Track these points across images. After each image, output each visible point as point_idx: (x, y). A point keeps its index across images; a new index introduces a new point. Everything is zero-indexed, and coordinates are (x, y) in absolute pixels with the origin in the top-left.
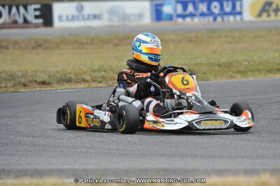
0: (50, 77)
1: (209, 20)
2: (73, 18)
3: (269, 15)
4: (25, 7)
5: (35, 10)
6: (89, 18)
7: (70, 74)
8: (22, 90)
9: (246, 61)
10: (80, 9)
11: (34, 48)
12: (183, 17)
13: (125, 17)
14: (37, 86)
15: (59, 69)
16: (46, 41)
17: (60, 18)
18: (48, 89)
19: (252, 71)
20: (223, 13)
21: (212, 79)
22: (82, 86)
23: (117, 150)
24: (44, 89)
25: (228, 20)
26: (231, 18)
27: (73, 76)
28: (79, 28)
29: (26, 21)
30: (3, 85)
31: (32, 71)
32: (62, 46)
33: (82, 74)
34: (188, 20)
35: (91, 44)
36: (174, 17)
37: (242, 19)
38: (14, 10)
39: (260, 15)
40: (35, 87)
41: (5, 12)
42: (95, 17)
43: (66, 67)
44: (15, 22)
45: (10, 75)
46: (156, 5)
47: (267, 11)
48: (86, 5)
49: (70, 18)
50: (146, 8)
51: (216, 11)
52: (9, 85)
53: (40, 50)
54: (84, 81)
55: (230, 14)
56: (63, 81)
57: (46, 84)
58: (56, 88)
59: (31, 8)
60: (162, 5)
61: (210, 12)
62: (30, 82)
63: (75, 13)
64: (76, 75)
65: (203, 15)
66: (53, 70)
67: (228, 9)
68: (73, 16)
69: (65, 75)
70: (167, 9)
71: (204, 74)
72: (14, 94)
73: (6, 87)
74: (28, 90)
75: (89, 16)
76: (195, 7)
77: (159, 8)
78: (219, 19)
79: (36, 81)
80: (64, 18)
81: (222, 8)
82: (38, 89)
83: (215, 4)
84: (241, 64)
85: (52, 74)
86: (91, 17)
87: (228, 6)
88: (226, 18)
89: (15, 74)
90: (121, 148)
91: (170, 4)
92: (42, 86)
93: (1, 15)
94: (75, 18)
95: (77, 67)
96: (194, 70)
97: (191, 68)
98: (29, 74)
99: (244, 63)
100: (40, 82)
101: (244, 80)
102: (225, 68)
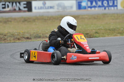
0: (30, 35)
1: (102, 9)
2: (41, 8)
4: (19, 3)
5: (24, 4)
7: (40, 34)
8: (18, 41)
9: (122, 28)
10: (44, 4)
11: (23, 22)
12: (91, 7)
13: (64, 8)
14: (25, 39)
15: (35, 32)
16: (29, 18)
17: (35, 8)
18: (30, 41)
20: (109, 6)
21: (107, 36)
23: (64, 72)
24: (28, 41)
25: (111, 9)
26: (112, 8)
27: (41, 35)
28: (44, 12)
29: (20, 9)
30: (8, 39)
32: (36, 21)
33: (46, 34)
34: (93, 9)
35: (50, 20)
36: (87, 8)
37: (117, 9)
38: (14, 4)
40: (24, 40)
41: (10, 5)
42: (51, 7)
43: (38, 30)
44: (15, 10)
45: (12, 34)
46: (79, 2)
48: (47, 2)
49: (40, 8)
50: (74, 3)
51: (106, 5)
52: (11, 39)
53: (26, 22)
54: (47, 37)
55: (112, 6)
56: (37, 37)
57: (29, 39)
58: (33, 41)
59: (22, 3)
60: (81, 2)
61: (103, 6)
62: (21, 37)
63: (42, 5)
64: (43, 34)
65: (99, 6)
66: (32, 32)
67: (111, 4)
68: (41, 7)
69: (38, 35)
70: (84, 4)
71: (103, 34)
72: (14, 43)
74: (20, 41)
75: (48, 7)
76: (96, 3)
77: (80, 3)
78: (107, 8)
79: (24, 37)
80: (37, 8)
81: (108, 4)
82: (25, 41)
83: (105, 2)
84: (120, 29)
85: (32, 34)
86: (49, 8)
87: (111, 3)
88: (110, 8)
89: (14, 34)
90: (65, 71)
91: (85, 2)
92: (27, 39)
93: (8, 7)
94: (42, 8)
95: (43, 31)
96: (98, 32)
97: (97, 31)
98: (21, 34)
99: (121, 29)
100: (26, 38)
101: (122, 37)
102: (113, 31)
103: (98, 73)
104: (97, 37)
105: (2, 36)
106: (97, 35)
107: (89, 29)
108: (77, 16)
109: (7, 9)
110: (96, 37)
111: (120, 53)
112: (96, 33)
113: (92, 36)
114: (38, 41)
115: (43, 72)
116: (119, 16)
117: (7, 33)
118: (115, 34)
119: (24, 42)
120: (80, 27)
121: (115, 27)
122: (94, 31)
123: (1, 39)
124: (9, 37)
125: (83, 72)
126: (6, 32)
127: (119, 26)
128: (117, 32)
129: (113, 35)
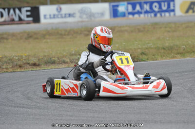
0: (39, 60)
1: (151, 16)
2: (54, 17)
3: (194, 12)
4: (20, 10)
5: (27, 11)
7: (54, 57)
8: (19, 70)
9: (183, 45)
11: (26, 39)
12: (133, 14)
13: (91, 15)
14: (30, 67)
15: (45, 54)
16: (35, 33)
17: (45, 16)
18: (38, 69)
19: (188, 52)
20: (161, 11)
21: (159, 59)
22: (63, 66)
23: (93, 117)
24: (36, 69)
25: (165, 15)
26: (167, 14)
27: (56, 59)
28: (59, 23)
29: (20, 19)
30: (4, 67)
31: (25, 56)
32: (47, 37)
33: (63, 57)
34: (136, 16)
35: (68, 35)
36: (127, 14)
37: (175, 15)
38: (12, 11)
39: (187, 12)
40: (28, 68)
41: (5, 13)
42: (70, 15)
43: (51, 52)
44: (13, 20)
45: (10, 59)
46: (113, 6)
47: (193, 9)
48: (64, 7)
49: (52, 16)
50: (106, 8)
51: (156, 9)
52: (9, 67)
53: (31, 40)
54: (65, 62)
55: (166, 11)
56: (49, 62)
57: (37, 66)
58: (44, 68)
59: (24, 10)
60: (117, 6)
62: (24, 64)
63: (56, 13)
64: (58, 58)
65: (147, 12)
66: (41, 55)
67: (164, 8)
68: (54, 15)
69: (50, 59)
70: (122, 8)
71: (153, 55)
73: (7, 68)
74: (23, 70)
75: (66, 15)
76: (141, 7)
77: (116, 8)
78: (158, 15)
79: (29, 64)
80: (48, 17)
81: (160, 7)
82: (30, 69)
84: (180, 47)
85: (41, 58)
86: (67, 16)
87: (164, 6)
88: (163, 14)
89: (13, 58)
90: (96, 116)
91: (124, 5)
92: (34, 67)
93: (2, 15)
94: (56, 16)
95: (59, 52)
96: (146, 53)
97: (143, 51)
98: (24, 58)
99: (182, 47)
100: (32, 64)
101: (183, 59)
102: (169, 51)
103: (147, 117)
104: (145, 61)
106: (145, 57)
107: (130, 47)
110: (142, 60)
111: (181, 84)
112: (143, 54)
113: (136, 60)
114: (51, 69)
115: (61, 118)
116: (179, 27)
117: (2, 58)
118: (173, 54)
119: (29, 71)
120: (117, 45)
121: (172, 45)
122: (139, 51)
124: (5, 64)
125: (124, 116)
126: (1, 56)
127: (178, 43)
128: (176, 51)
129: (169, 57)
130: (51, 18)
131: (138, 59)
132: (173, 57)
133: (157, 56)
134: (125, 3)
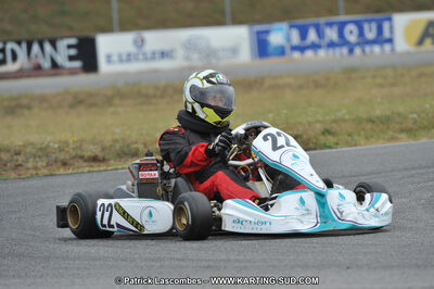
0: (103, 149)
1: (342, 55)
2: (129, 58)
4: (53, 43)
5: (70, 47)
6: (153, 56)
7: (136, 143)
8: (62, 171)
9: (412, 113)
10: (140, 43)
11: (72, 106)
12: (302, 49)
13: (210, 54)
14: (85, 164)
15: (117, 137)
16: (90, 95)
17: (109, 58)
18: (102, 168)
19: (425, 128)
20: (363, 42)
21: (362, 143)
24: (97, 169)
25: (372, 51)
26: (377, 49)
27: (141, 147)
28: (140, 73)
29: (54, 65)
30: (30, 165)
31: (74, 142)
32: (117, 101)
34: (309, 54)
35: (162, 96)
36: (288, 50)
37: (393, 50)
38: (36, 48)
39: (420, 42)
40: (83, 167)
41: (21, 52)
42: (163, 55)
43: (128, 133)
44: (38, 68)
45: (41, 149)
46: (258, 33)
47: (432, 36)
48: (148, 36)
49: (124, 57)
50: (242, 38)
51: (353, 38)
52: (39, 164)
55: (374, 42)
56: (125, 154)
57: (100, 161)
58: (115, 167)
59: (62, 44)
60: (267, 32)
61: (343, 41)
62: (74, 158)
63: (132, 49)
64: (145, 145)
65: (331, 45)
66: (108, 140)
67: (370, 34)
68: (129, 55)
69: (128, 146)
70: (276, 39)
71: (349, 135)
73: (36, 168)
74: (70, 171)
75: (154, 53)
76: (320, 34)
77: (263, 36)
78: (358, 51)
79: (82, 157)
80: (115, 58)
81: (361, 33)
82: (86, 169)
84: (405, 118)
85: (108, 144)
86: (157, 55)
87: (370, 30)
88: (367, 49)
89: (48, 146)
91: (281, 29)
92: (93, 164)
93: (15, 57)
94: (132, 58)
95: (145, 132)
96: (333, 130)
97: (327, 127)
98: (71, 146)
99: (411, 116)
100: (89, 157)
101: (413, 142)
102: (382, 125)
104: (330, 147)
105: (5, 156)
106: (331, 140)
107: (299, 120)
108: (256, 81)
109: (11, 67)
110: (325, 146)
112: (327, 132)
113: (311, 145)
115: (159, 264)
116: (402, 76)
117: (24, 146)
119: (82, 173)
121: (388, 113)
122: (319, 127)
123: (5, 165)
126: (21, 143)
127: (401, 109)
128: (398, 126)
129: (384, 139)
130: (121, 61)
131: (316, 144)
132: (393, 139)
133: (356, 137)
134: (284, 26)
